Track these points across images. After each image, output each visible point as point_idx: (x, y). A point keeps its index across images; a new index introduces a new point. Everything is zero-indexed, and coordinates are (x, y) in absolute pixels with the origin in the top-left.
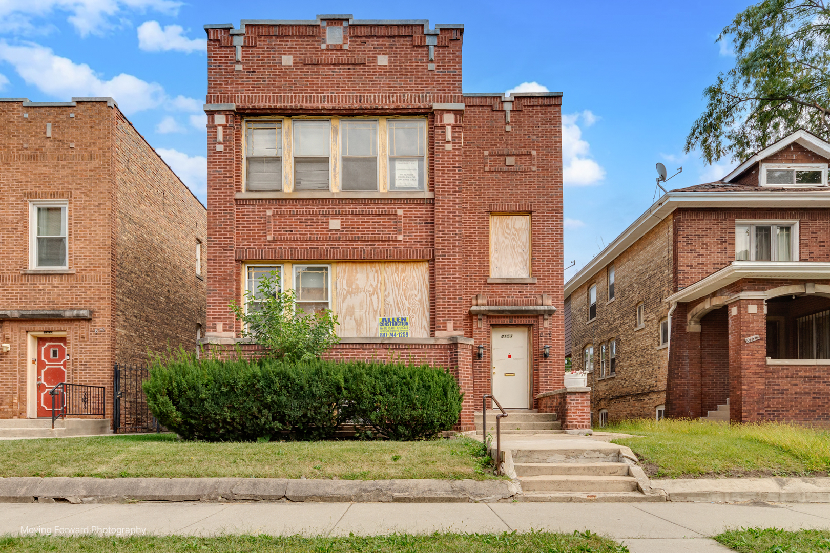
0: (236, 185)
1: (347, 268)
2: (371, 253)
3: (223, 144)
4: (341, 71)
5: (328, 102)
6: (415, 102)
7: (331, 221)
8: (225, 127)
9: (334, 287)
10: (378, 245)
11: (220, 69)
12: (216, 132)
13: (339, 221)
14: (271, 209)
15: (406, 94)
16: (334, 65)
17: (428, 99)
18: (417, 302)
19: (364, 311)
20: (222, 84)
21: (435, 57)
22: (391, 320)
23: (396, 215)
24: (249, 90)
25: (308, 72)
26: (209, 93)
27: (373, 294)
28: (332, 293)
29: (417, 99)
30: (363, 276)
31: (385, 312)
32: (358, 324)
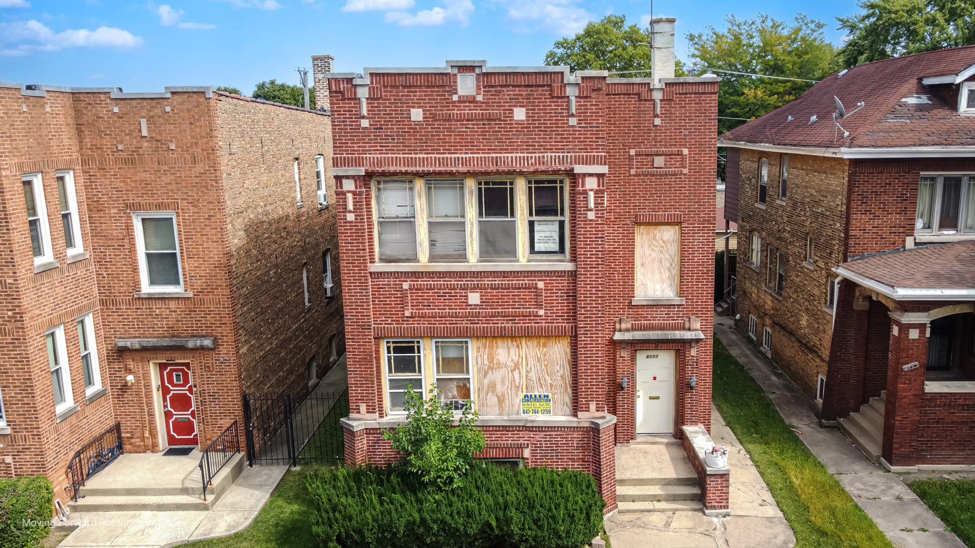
0: (370, 256)
1: (488, 343)
2: (512, 330)
3: (353, 212)
4: (475, 127)
5: (462, 165)
6: (555, 164)
7: (470, 294)
8: (354, 193)
9: (475, 362)
10: (519, 320)
11: (344, 125)
12: (345, 198)
13: (478, 294)
14: (407, 281)
15: (545, 155)
16: (468, 120)
17: (569, 160)
18: (559, 378)
19: (506, 387)
20: (348, 143)
21: (576, 109)
22: (533, 397)
23: (536, 288)
24: (377, 150)
25: (440, 128)
26: (334, 154)
27: (515, 369)
28: (473, 368)
29: (557, 160)
30: (505, 353)
31: (527, 389)
32: (501, 401)
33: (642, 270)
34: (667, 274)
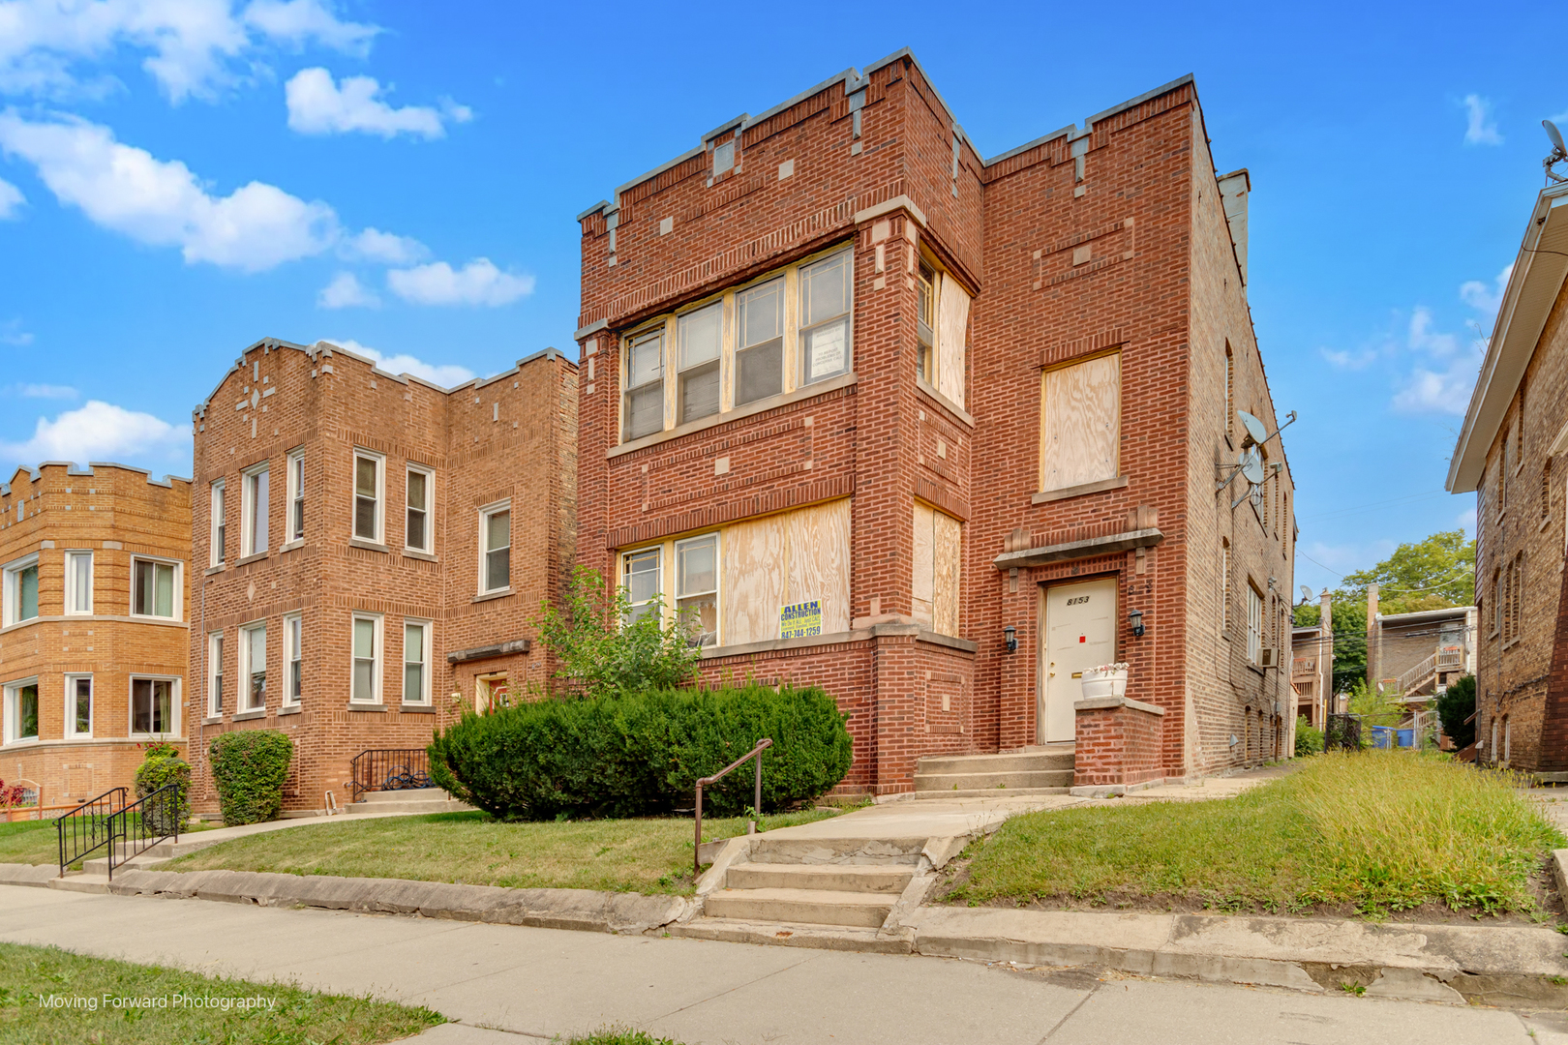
0: (611, 435)
1: (741, 533)
2: (771, 504)
3: (595, 382)
7: (717, 461)
8: (596, 356)
9: (723, 565)
10: (777, 486)
12: (587, 367)
13: (728, 458)
14: (647, 462)
18: (834, 572)
19: (761, 599)
20: (595, 295)
22: (797, 608)
23: (803, 429)
24: (623, 291)
25: (691, 233)
26: (581, 312)
27: (774, 569)
28: (721, 573)
30: (761, 542)
31: (789, 597)
32: (753, 621)
33: (1055, 447)
34: (1100, 443)
